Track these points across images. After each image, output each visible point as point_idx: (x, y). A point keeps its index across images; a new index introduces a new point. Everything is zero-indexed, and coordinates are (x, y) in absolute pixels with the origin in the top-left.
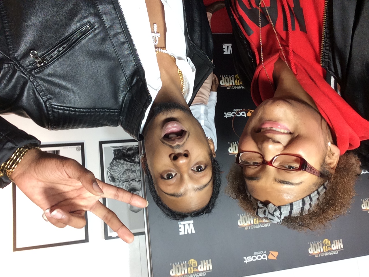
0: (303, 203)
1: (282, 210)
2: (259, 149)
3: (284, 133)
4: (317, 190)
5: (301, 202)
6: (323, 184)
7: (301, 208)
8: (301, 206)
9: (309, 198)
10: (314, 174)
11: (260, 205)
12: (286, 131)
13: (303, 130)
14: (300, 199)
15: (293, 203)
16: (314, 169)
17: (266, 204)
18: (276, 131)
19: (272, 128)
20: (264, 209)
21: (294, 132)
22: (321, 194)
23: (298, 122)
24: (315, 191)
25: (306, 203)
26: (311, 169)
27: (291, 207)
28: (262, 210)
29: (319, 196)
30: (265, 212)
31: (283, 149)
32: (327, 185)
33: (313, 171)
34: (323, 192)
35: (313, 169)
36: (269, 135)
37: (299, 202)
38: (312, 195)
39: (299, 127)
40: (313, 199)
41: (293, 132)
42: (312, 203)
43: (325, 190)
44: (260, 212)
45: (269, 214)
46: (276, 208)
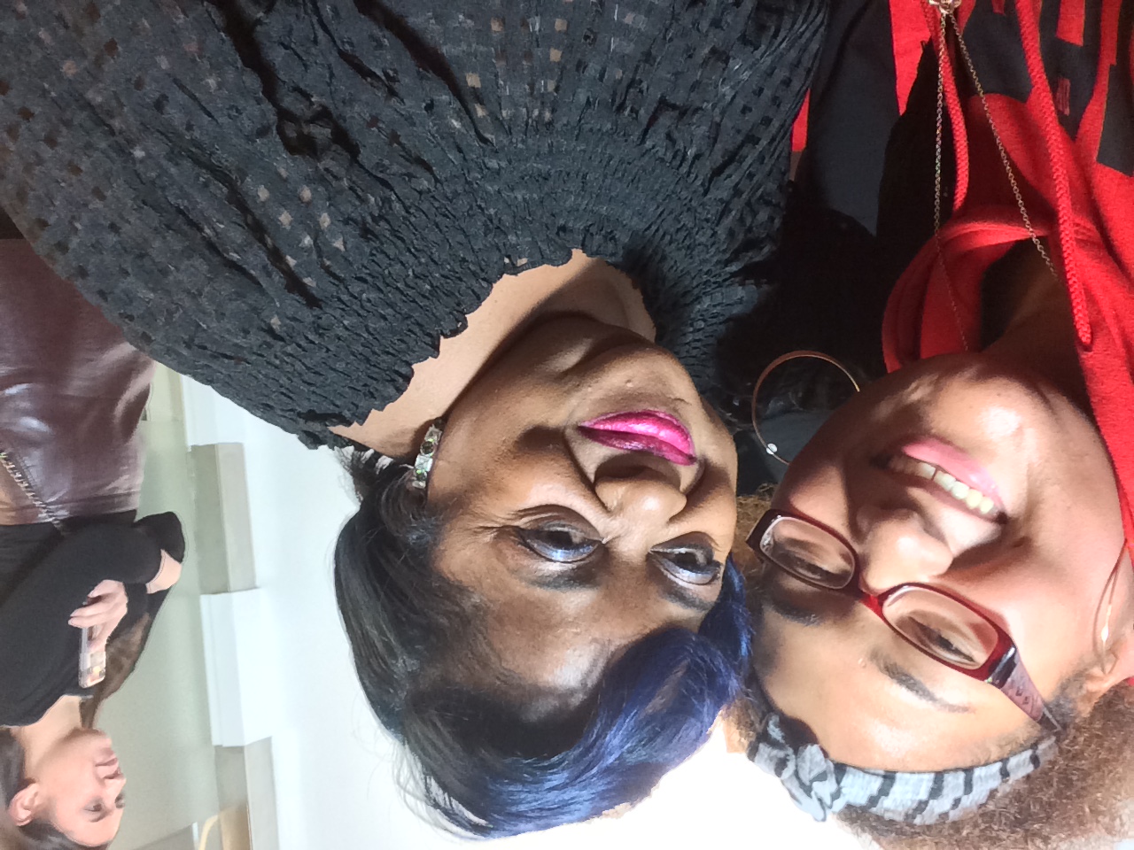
1: (847, 780)
5: (927, 781)
6: (1034, 746)
7: (920, 801)
9: (965, 778)
12: (986, 507)
15: (898, 775)
21: (1016, 520)
28: (775, 752)
29: (1001, 783)
30: (781, 765)
32: (1046, 752)
33: (1024, 695)
34: (1021, 774)
35: (1027, 689)
37: (922, 780)
42: (965, 798)
44: (766, 756)
45: (794, 779)
46: (828, 767)
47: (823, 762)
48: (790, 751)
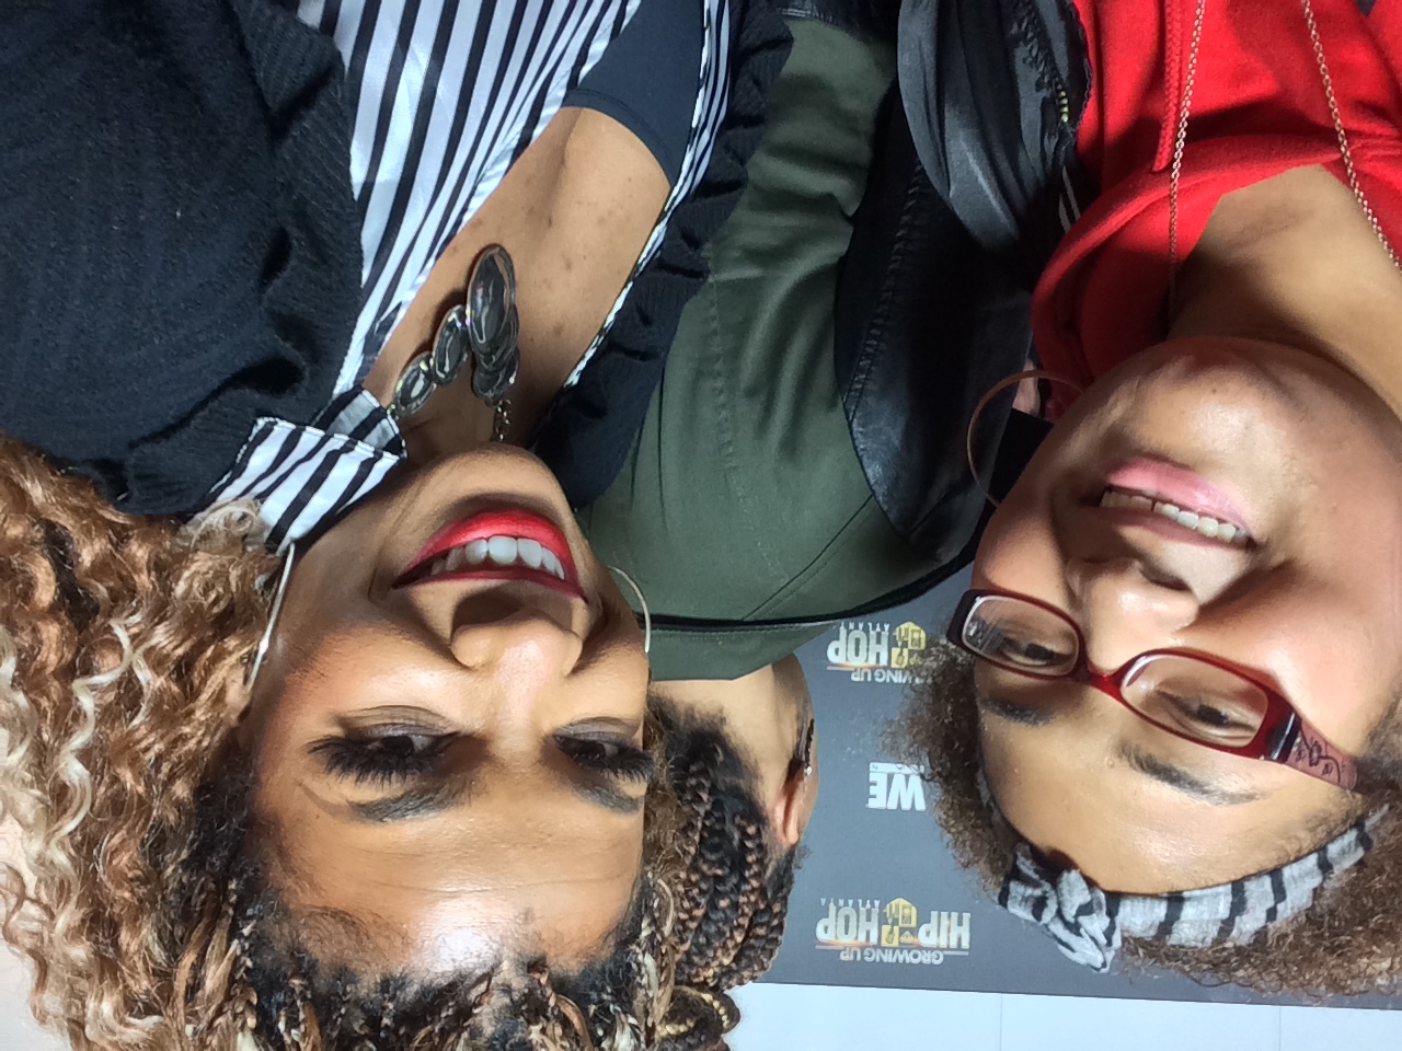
0: (1232, 903)
1: (1124, 913)
2: (1072, 597)
3: (1215, 541)
4: (1321, 850)
5: (1224, 896)
6: (1359, 824)
7: (1223, 922)
8: (1223, 910)
9: (1273, 883)
10: (1326, 776)
11: (1027, 867)
12: (1228, 531)
13: (1316, 545)
14: (1226, 883)
16: (1330, 754)
17: (1054, 865)
18: (1174, 523)
19: (1158, 505)
20: (1038, 892)
21: (1267, 542)
22: (1337, 870)
23: (1305, 494)
24: (1310, 853)
25: (1249, 904)
26: (1315, 755)
27: (1169, 907)
28: (1029, 891)
29: (1324, 879)
30: (1039, 906)
31: (1192, 620)
32: (1376, 828)
33: (1323, 763)
34: (1348, 863)
35: (1323, 754)
36: (1134, 534)
37: (1217, 895)
38: (1287, 872)
39: (1302, 522)
40: (1288, 893)
41: (1264, 540)
42: (1280, 907)
43: (1360, 853)
44: (1020, 898)
46: (1095, 897)
47: (1088, 892)
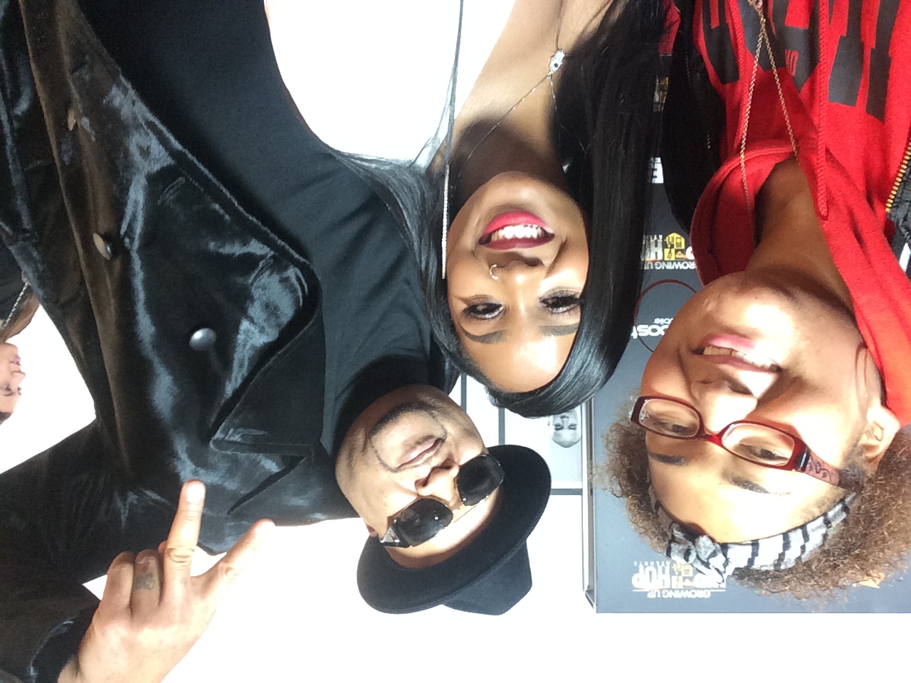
0: (783, 544)
6: (842, 501)
7: (779, 554)
14: (780, 534)
16: (825, 467)
18: (742, 361)
29: (828, 529)
34: (839, 520)
37: (776, 541)
39: (804, 358)
42: (807, 544)
44: (677, 551)
45: (697, 560)
46: (716, 548)
47: (712, 546)
48: (690, 544)
